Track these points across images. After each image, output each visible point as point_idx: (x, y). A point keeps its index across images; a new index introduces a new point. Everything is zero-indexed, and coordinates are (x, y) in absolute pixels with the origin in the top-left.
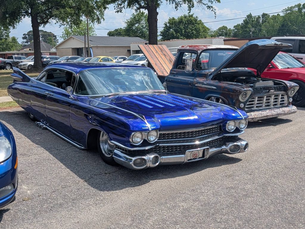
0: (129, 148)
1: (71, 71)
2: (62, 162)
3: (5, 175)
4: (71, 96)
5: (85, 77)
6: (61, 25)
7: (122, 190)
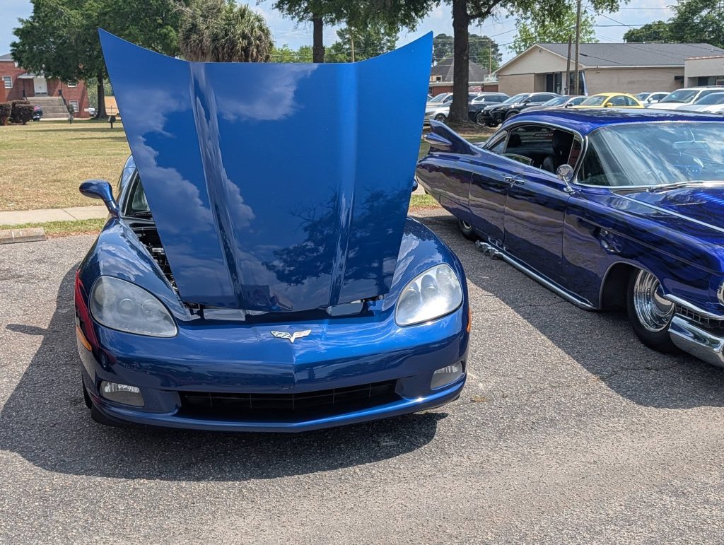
0: (712, 314)
1: (571, 130)
2: (544, 333)
3: (448, 344)
4: (569, 187)
5: (601, 142)
6: (519, 18)
7: (690, 410)
